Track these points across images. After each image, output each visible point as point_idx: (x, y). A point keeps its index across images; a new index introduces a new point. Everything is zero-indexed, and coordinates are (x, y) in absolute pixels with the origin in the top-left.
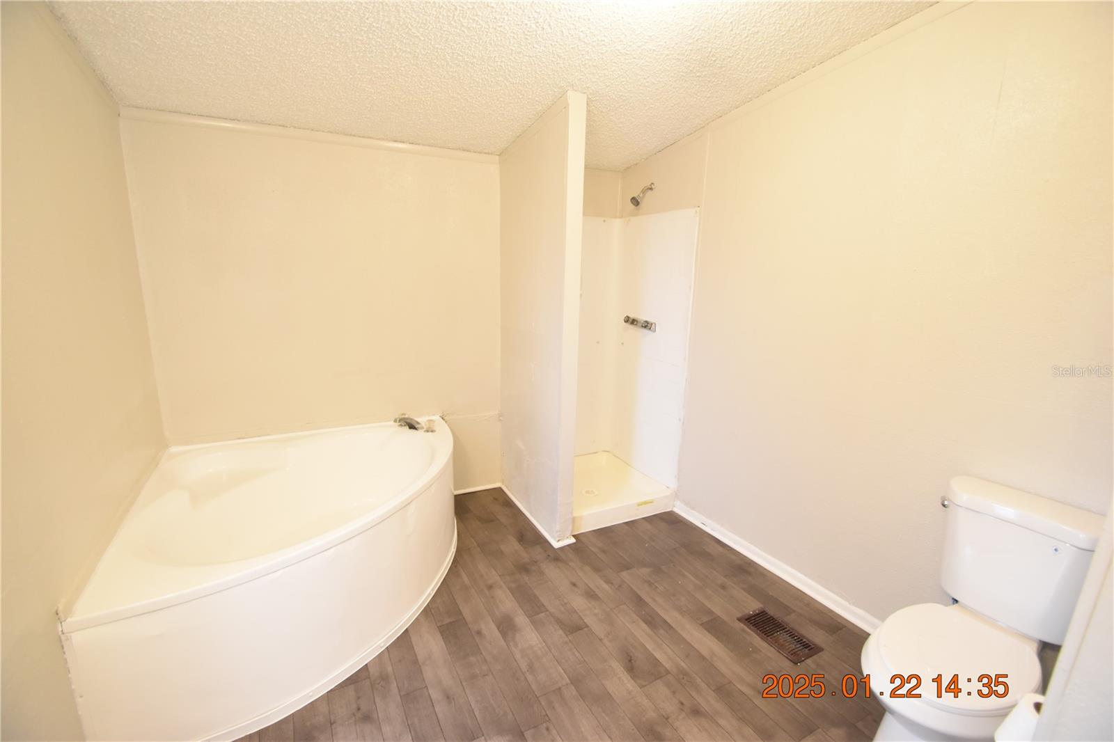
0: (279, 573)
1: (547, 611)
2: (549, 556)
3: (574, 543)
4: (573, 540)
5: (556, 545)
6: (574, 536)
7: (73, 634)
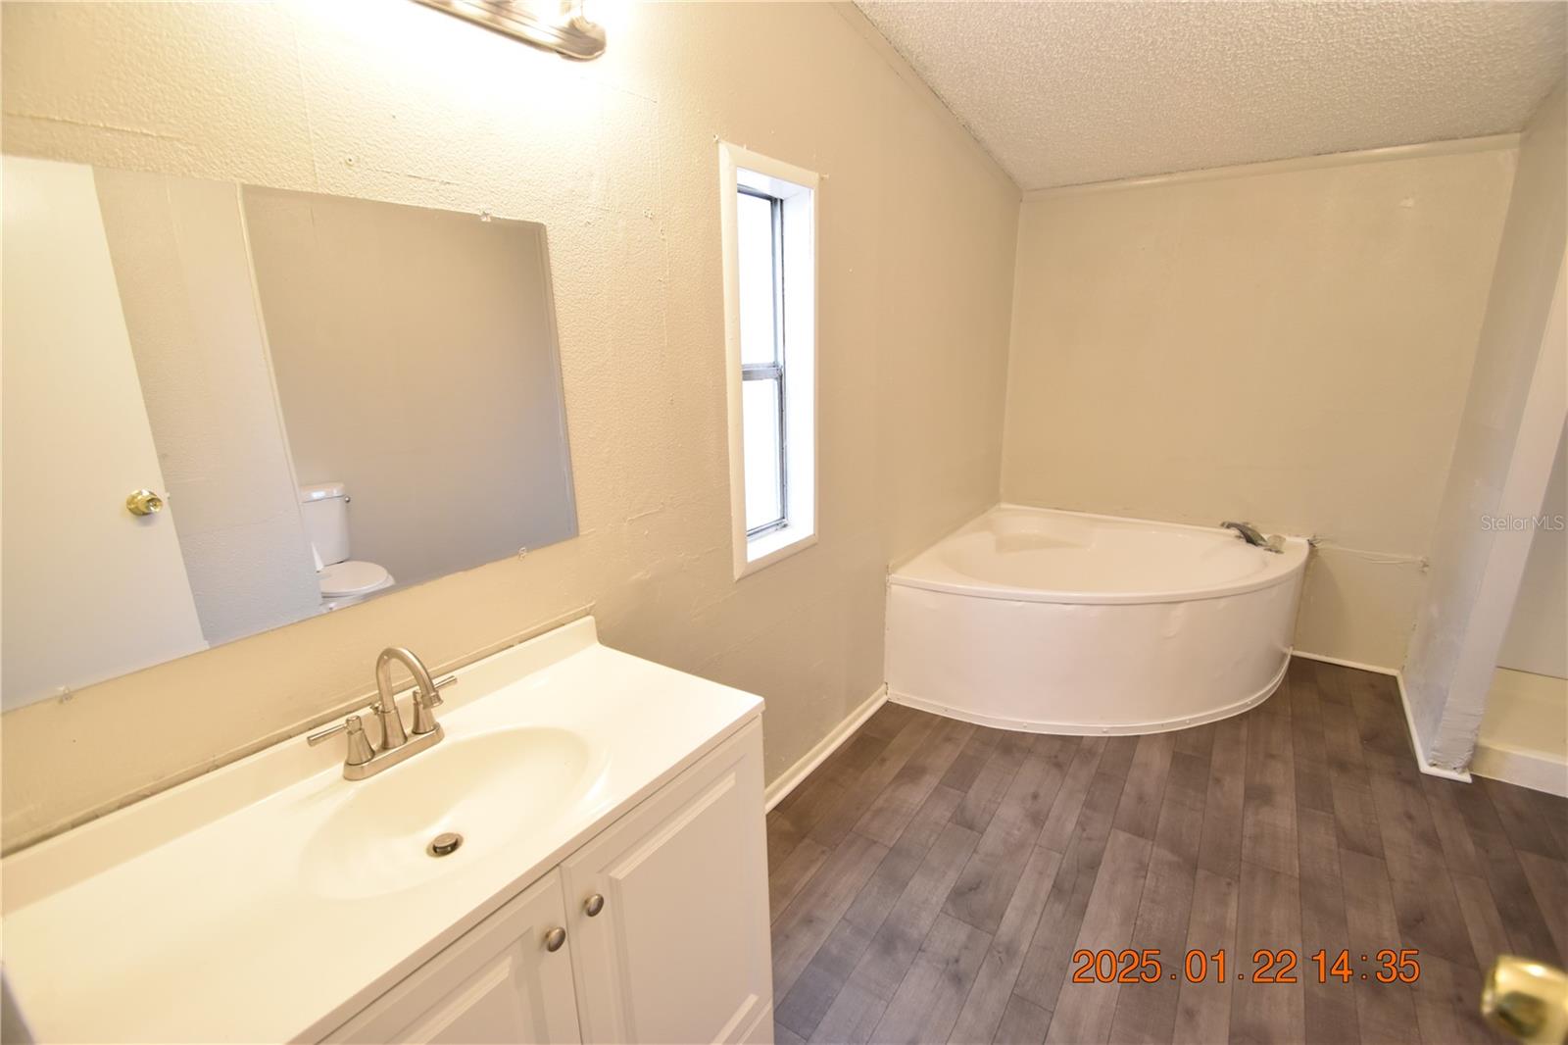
0: (1020, 604)
1: (1333, 813)
2: (1399, 773)
3: (1467, 784)
4: (1466, 778)
5: (1425, 768)
6: (1473, 776)
7: (892, 586)
